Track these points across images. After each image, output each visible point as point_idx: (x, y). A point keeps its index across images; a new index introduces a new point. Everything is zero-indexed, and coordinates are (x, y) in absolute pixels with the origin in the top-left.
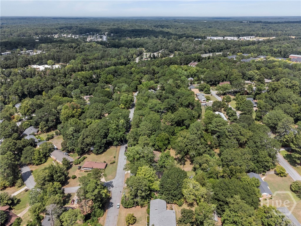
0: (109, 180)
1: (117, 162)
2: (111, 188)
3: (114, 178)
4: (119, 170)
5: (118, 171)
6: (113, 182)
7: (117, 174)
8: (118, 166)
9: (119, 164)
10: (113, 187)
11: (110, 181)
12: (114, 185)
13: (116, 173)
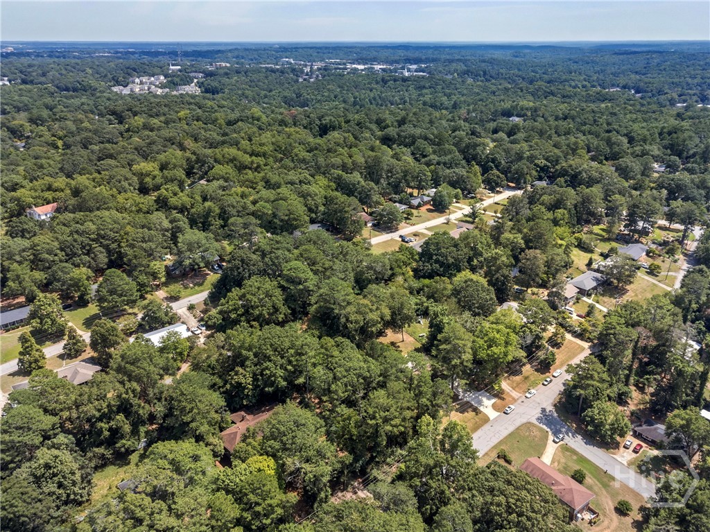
0: (541, 430)
1: (495, 447)
2: (548, 411)
3: (529, 423)
4: (506, 429)
5: (511, 429)
6: (537, 416)
7: (518, 424)
8: (501, 438)
9: (495, 441)
10: (544, 410)
11: (541, 425)
12: (539, 410)
13: (518, 429)
